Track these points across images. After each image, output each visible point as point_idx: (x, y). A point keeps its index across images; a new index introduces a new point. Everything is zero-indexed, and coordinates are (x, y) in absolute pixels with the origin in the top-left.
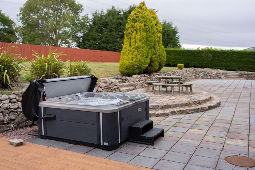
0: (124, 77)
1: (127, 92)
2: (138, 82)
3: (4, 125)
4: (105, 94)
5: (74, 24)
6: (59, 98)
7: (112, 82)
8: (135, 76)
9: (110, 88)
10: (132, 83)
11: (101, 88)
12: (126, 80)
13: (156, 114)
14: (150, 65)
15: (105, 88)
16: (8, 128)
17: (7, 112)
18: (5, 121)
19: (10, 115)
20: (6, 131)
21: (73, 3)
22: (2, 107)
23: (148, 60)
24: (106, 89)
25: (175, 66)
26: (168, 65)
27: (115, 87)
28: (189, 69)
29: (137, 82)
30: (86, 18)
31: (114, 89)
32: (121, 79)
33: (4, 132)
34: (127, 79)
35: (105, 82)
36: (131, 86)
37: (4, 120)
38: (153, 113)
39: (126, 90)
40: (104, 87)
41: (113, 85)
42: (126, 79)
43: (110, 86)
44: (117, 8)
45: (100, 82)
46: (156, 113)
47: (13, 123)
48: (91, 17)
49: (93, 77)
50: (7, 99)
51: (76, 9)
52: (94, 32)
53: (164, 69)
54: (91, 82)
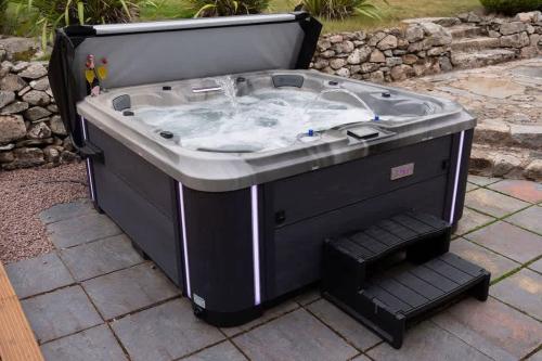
0: (490, 19)
1: (482, 66)
2: (531, 37)
3: (28, 150)
4: (330, 83)
6: (166, 88)
7: (426, 34)
8: (524, 16)
9: (416, 52)
10: (509, 37)
11: (382, 51)
12: (493, 26)
13: (525, 171)
15: (398, 52)
16: (42, 159)
17: (40, 113)
18: (34, 139)
19: (52, 123)
20: (36, 165)
22: (24, 98)
24: (399, 55)
27: (436, 49)
29: (529, 35)
31: (432, 56)
32: (477, 23)
33: (30, 167)
34: (497, 25)
35: (398, 35)
36: (503, 47)
37: (32, 134)
38: (516, 163)
39: (479, 59)
40: (393, 50)
41: (427, 44)
42: (493, 23)
43: (416, 47)
45: (380, 33)
46: (529, 167)
47: (62, 145)
49: (308, 19)
50: (42, 77)
54: (302, 37)
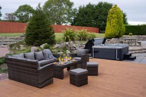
5: (69, 13)
14: (119, 34)
21: (69, 2)
23: (118, 32)
25: (128, 34)
26: (125, 34)
28: (135, 36)
30: (75, 9)
34: (109, 40)
44: (92, 4)
48: (78, 9)
51: (70, 5)
52: (80, 17)
53: (124, 36)
